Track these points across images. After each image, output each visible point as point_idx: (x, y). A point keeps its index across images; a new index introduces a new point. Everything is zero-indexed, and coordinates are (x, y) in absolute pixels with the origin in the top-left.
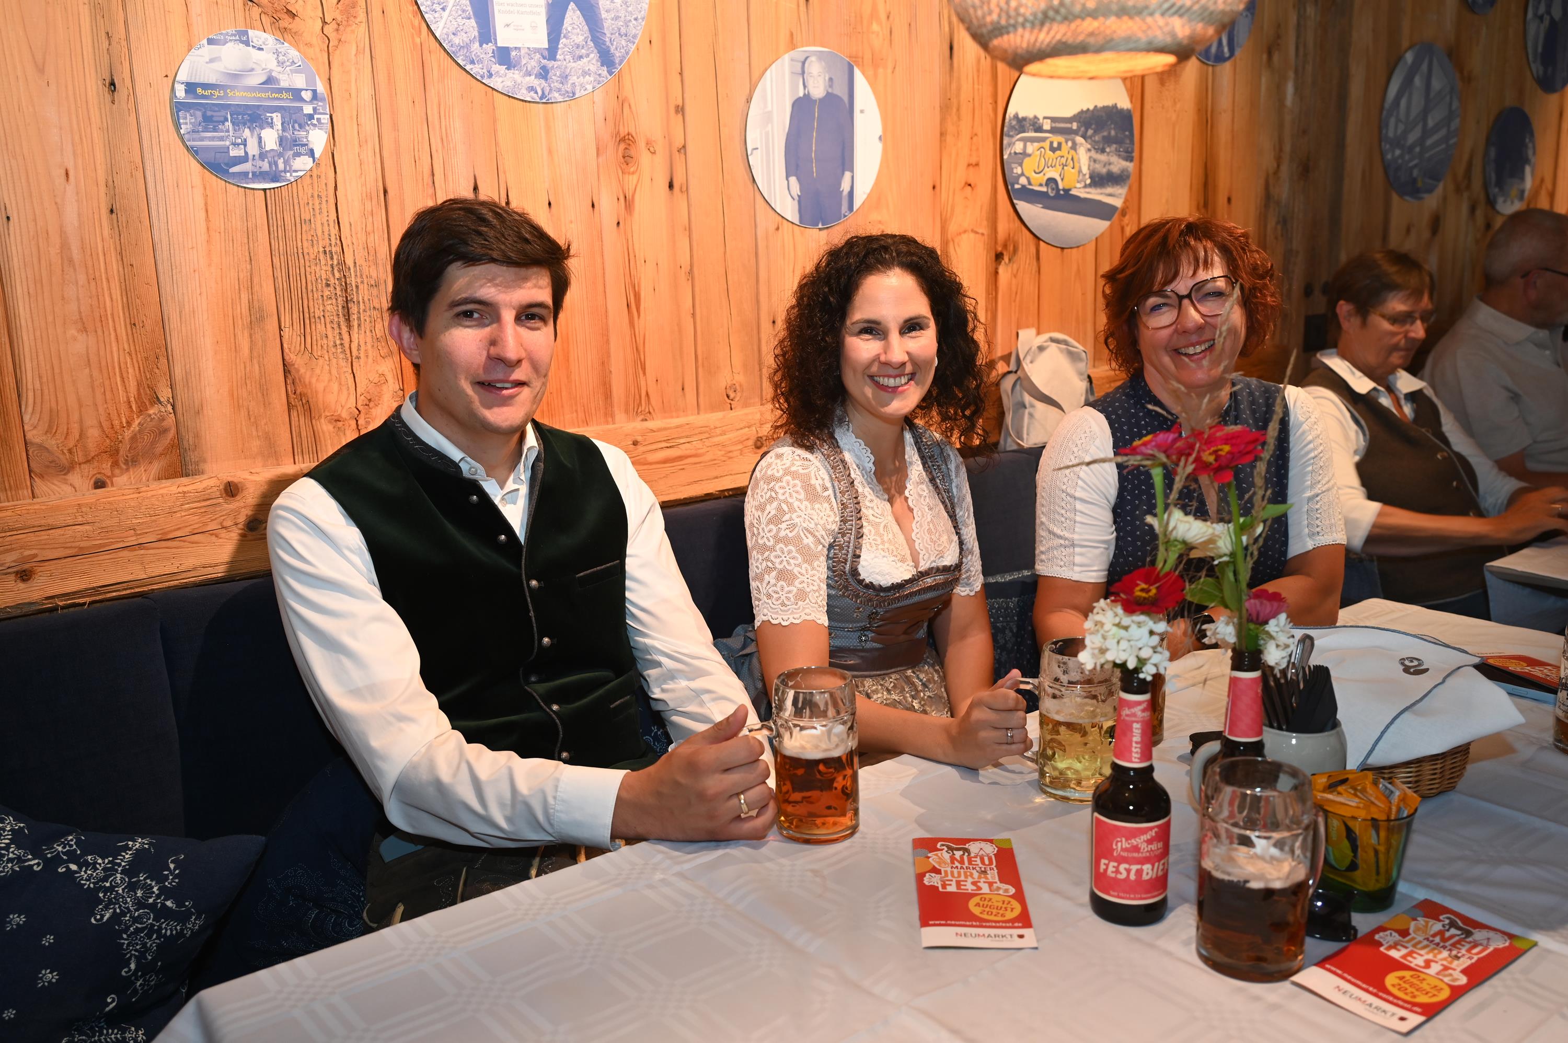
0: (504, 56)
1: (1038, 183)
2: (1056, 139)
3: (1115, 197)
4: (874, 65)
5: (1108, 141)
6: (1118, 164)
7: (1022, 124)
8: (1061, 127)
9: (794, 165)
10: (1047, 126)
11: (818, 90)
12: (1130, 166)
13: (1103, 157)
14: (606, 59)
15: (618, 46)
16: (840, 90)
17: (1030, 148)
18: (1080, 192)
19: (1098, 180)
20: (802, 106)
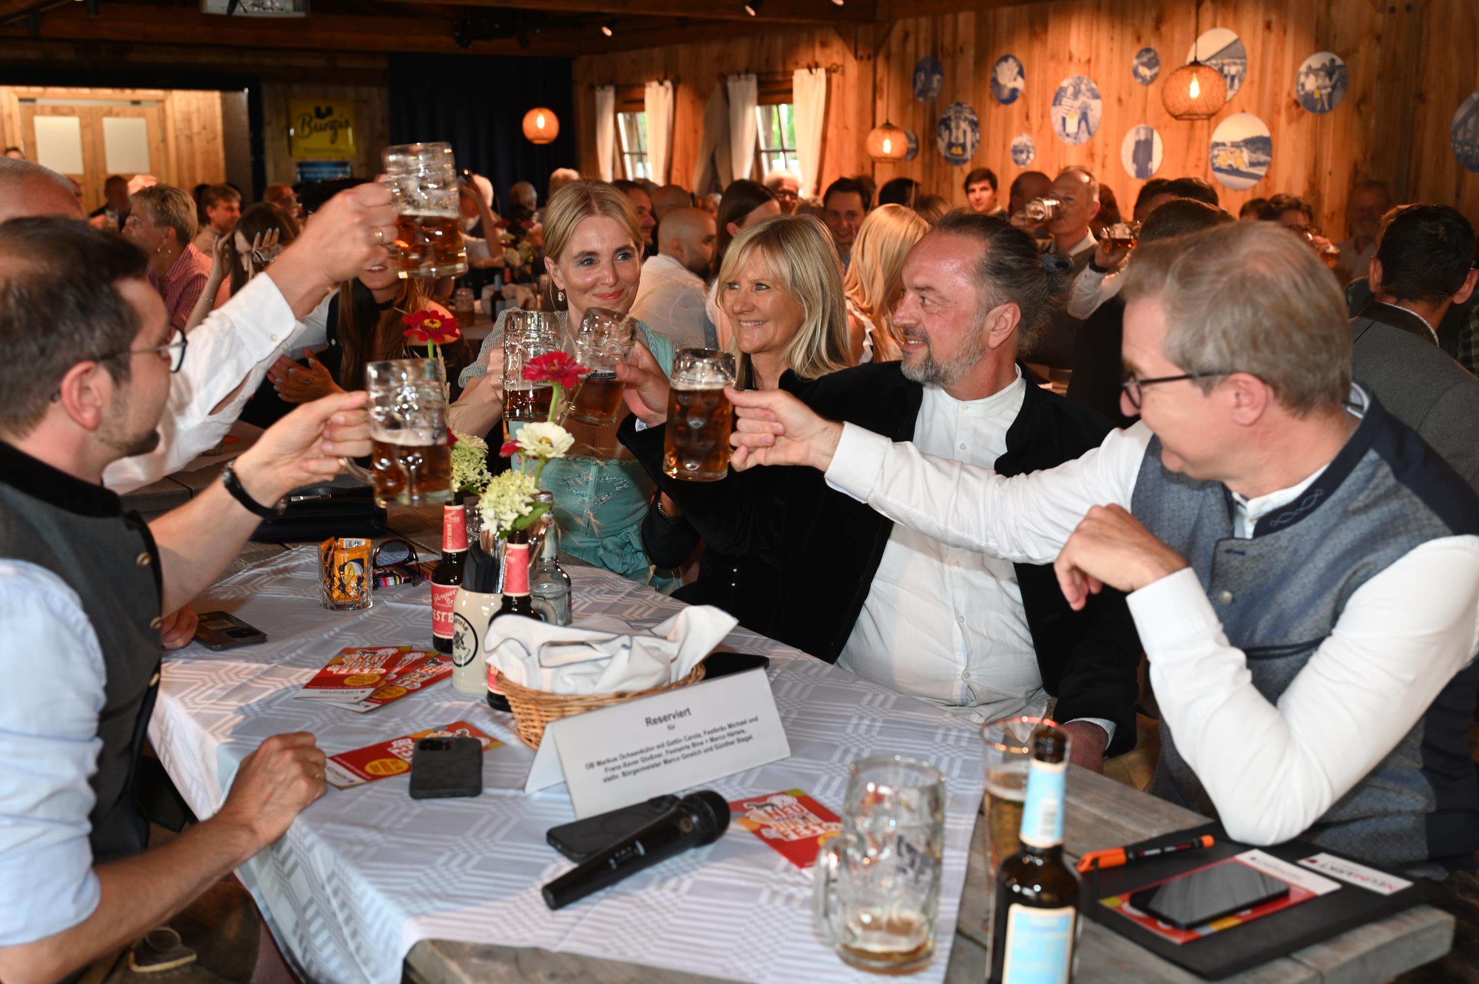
0: (1068, 135)
1: (1224, 165)
2: (1232, 149)
3: (1261, 171)
4: (1158, 128)
5: (1258, 149)
6: (1263, 158)
7: (1217, 145)
8: (1235, 145)
9: (1135, 159)
10: (1229, 144)
11: (1142, 137)
12: (1268, 159)
13: (1255, 156)
14: (1090, 133)
15: (1092, 130)
16: (1149, 138)
17: (1221, 153)
18: (1244, 169)
19: (1252, 164)
20: (1138, 143)
